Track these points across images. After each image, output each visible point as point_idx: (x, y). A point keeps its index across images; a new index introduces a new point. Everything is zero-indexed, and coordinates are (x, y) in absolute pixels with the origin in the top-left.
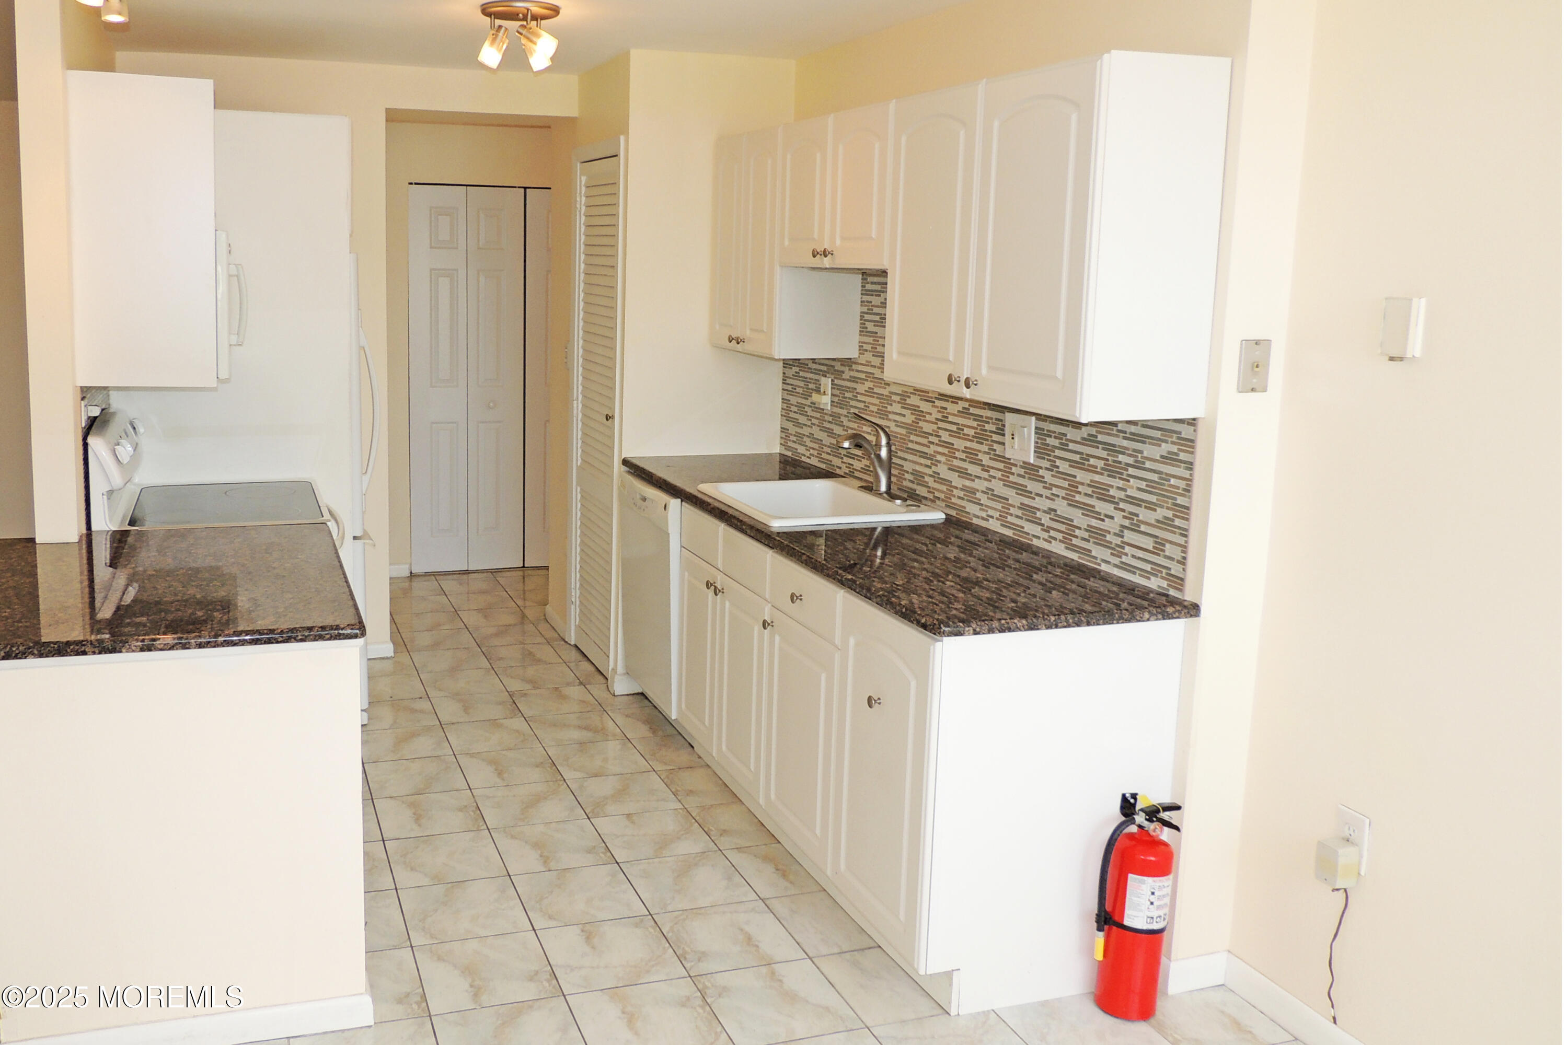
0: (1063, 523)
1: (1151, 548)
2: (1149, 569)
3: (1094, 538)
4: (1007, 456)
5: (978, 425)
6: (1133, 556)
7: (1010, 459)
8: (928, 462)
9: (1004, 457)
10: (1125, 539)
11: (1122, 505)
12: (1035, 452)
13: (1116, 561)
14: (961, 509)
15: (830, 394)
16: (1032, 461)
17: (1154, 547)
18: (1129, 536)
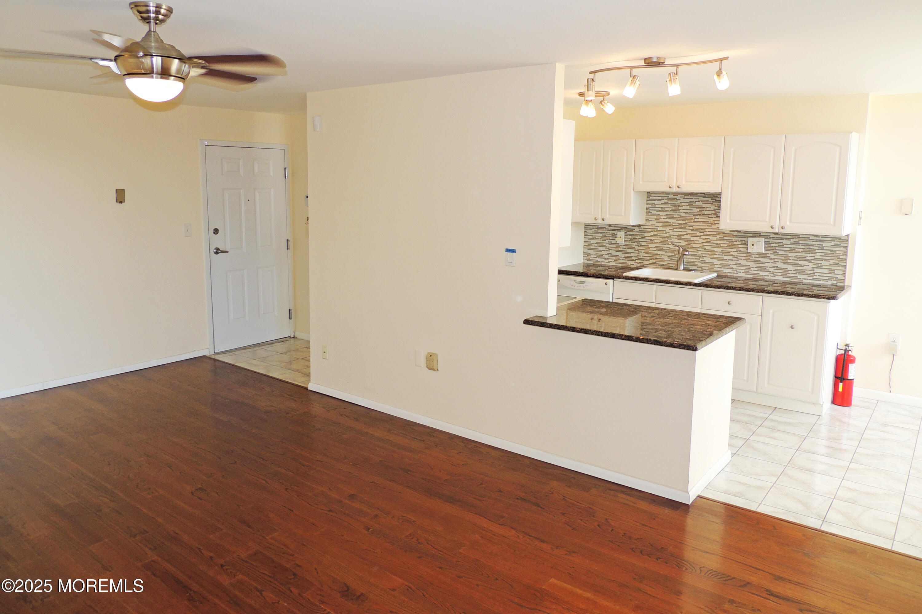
0: (782, 270)
1: (828, 273)
2: (827, 279)
3: (798, 272)
4: (749, 252)
5: (729, 243)
6: (819, 276)
7: (750, 252)
8: (698, 258)
9: (748, 252)
10: (815, 271)
11: (812, 261)
12: (765, 249)
13: (811, 278)
14: (722, 271)
15: (624, 238)
16: (763, 252)
17: (829, 272)
18: (816, 270)
